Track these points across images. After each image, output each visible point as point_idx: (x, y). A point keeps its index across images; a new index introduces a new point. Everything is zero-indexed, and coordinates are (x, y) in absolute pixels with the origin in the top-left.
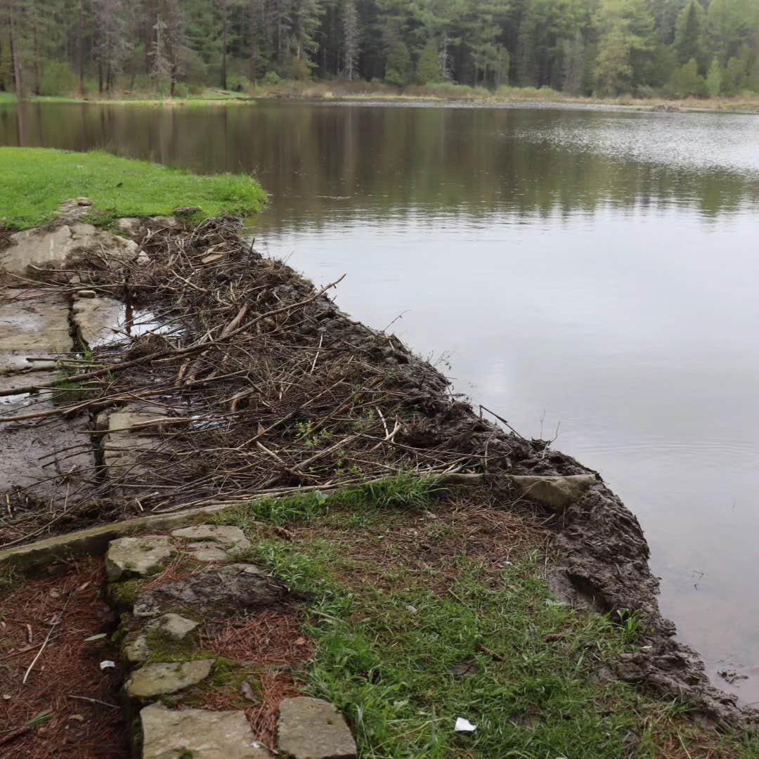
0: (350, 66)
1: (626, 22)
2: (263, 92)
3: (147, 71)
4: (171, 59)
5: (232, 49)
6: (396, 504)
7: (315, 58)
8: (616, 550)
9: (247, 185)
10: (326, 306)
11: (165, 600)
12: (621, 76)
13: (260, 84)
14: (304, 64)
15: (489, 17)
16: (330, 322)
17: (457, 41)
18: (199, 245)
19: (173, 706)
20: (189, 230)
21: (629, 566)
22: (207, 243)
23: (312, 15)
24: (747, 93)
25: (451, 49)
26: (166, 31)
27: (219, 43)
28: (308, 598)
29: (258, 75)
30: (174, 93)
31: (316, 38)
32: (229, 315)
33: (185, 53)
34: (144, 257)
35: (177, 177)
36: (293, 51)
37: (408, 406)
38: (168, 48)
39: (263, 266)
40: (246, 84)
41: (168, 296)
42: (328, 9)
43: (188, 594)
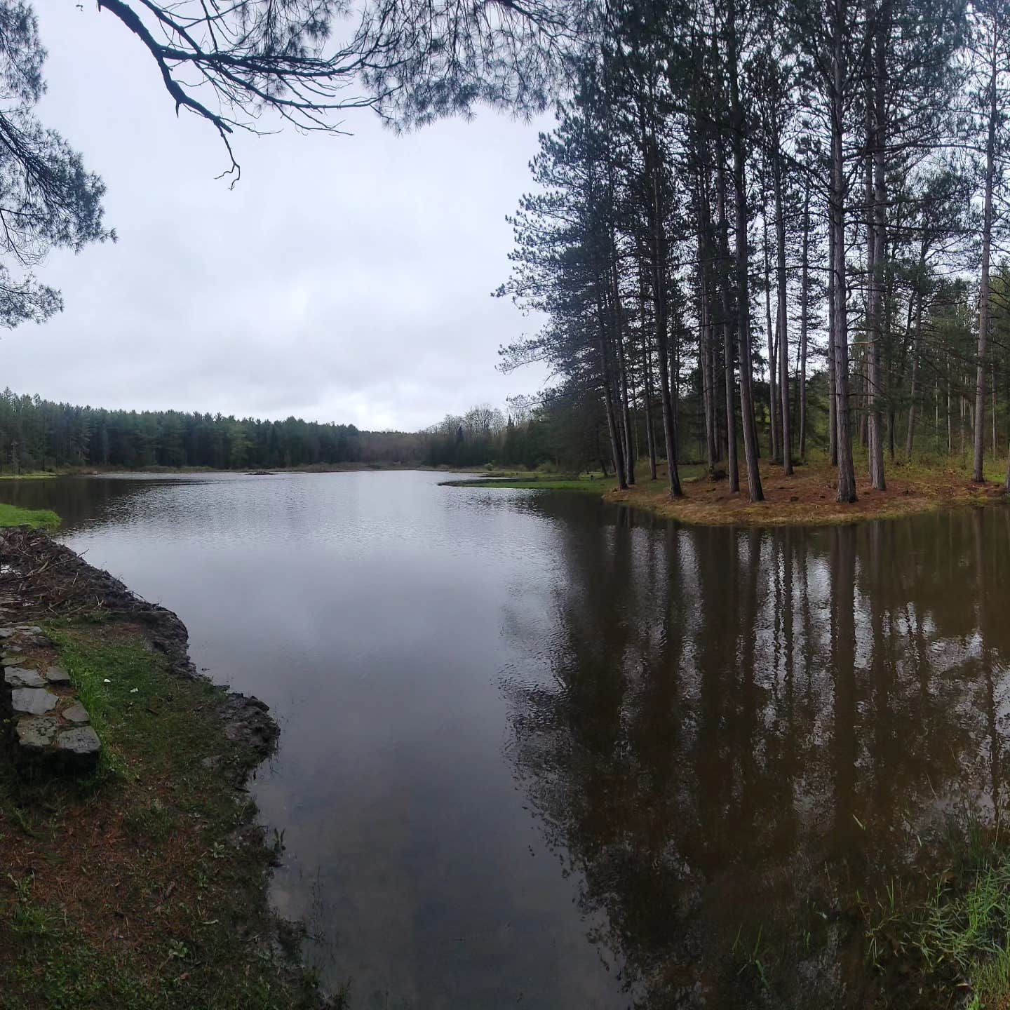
0: (105, 459)
1: (244, 435)
2: (62, 472)
3: (8, 463)
4: (19, 458)
5: (48, 453)
6: (95, 622)
7: (88, 456)
8: (172, 635)
9: (51, 515)
10: (81, 561)
11: (13, 643)
12: (244, 459)
13: (61, 467)
14: (83, 459)
15: (176, 436)
16: (82, 567)
17: (160, 447)
18: (30, 539)
19: (14, 667)
20: (25, 533)
21: (177, 640)
22: (33, 538)
23: (86, 437)
24: (302, 464)
25: (157, 450)
26: (17, 446)
27: (41, 451)
28: (61, 645)
29: (60, 464)
30: (19, 473)
31: (88, 447)
32: (41, 565)
33: (26, 455)
34: (7, 544)
35: (21, 511)
36: (78, 453)
37: (107, 595)
38: (18, 454)
39: (57, 547)
40: (54, 468)
41: (16, 559)
42: (93, 433)
43: (20, 642)
